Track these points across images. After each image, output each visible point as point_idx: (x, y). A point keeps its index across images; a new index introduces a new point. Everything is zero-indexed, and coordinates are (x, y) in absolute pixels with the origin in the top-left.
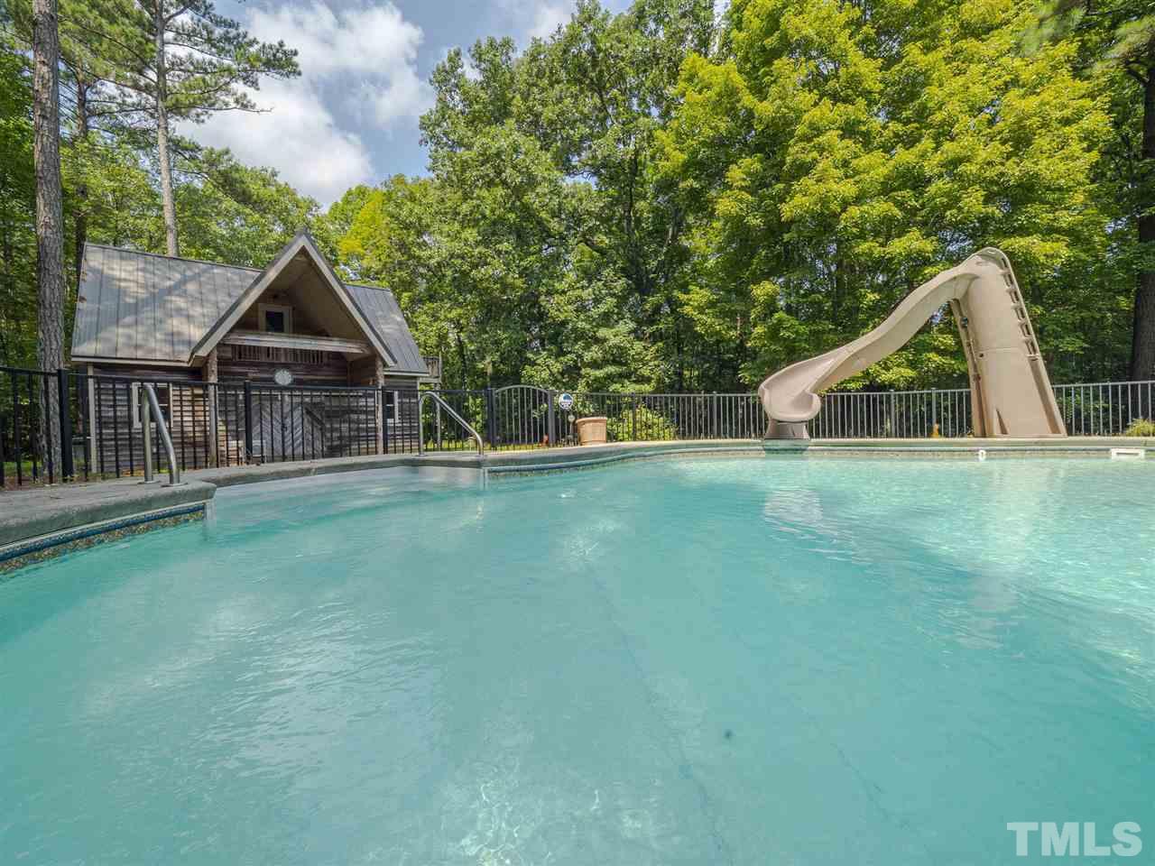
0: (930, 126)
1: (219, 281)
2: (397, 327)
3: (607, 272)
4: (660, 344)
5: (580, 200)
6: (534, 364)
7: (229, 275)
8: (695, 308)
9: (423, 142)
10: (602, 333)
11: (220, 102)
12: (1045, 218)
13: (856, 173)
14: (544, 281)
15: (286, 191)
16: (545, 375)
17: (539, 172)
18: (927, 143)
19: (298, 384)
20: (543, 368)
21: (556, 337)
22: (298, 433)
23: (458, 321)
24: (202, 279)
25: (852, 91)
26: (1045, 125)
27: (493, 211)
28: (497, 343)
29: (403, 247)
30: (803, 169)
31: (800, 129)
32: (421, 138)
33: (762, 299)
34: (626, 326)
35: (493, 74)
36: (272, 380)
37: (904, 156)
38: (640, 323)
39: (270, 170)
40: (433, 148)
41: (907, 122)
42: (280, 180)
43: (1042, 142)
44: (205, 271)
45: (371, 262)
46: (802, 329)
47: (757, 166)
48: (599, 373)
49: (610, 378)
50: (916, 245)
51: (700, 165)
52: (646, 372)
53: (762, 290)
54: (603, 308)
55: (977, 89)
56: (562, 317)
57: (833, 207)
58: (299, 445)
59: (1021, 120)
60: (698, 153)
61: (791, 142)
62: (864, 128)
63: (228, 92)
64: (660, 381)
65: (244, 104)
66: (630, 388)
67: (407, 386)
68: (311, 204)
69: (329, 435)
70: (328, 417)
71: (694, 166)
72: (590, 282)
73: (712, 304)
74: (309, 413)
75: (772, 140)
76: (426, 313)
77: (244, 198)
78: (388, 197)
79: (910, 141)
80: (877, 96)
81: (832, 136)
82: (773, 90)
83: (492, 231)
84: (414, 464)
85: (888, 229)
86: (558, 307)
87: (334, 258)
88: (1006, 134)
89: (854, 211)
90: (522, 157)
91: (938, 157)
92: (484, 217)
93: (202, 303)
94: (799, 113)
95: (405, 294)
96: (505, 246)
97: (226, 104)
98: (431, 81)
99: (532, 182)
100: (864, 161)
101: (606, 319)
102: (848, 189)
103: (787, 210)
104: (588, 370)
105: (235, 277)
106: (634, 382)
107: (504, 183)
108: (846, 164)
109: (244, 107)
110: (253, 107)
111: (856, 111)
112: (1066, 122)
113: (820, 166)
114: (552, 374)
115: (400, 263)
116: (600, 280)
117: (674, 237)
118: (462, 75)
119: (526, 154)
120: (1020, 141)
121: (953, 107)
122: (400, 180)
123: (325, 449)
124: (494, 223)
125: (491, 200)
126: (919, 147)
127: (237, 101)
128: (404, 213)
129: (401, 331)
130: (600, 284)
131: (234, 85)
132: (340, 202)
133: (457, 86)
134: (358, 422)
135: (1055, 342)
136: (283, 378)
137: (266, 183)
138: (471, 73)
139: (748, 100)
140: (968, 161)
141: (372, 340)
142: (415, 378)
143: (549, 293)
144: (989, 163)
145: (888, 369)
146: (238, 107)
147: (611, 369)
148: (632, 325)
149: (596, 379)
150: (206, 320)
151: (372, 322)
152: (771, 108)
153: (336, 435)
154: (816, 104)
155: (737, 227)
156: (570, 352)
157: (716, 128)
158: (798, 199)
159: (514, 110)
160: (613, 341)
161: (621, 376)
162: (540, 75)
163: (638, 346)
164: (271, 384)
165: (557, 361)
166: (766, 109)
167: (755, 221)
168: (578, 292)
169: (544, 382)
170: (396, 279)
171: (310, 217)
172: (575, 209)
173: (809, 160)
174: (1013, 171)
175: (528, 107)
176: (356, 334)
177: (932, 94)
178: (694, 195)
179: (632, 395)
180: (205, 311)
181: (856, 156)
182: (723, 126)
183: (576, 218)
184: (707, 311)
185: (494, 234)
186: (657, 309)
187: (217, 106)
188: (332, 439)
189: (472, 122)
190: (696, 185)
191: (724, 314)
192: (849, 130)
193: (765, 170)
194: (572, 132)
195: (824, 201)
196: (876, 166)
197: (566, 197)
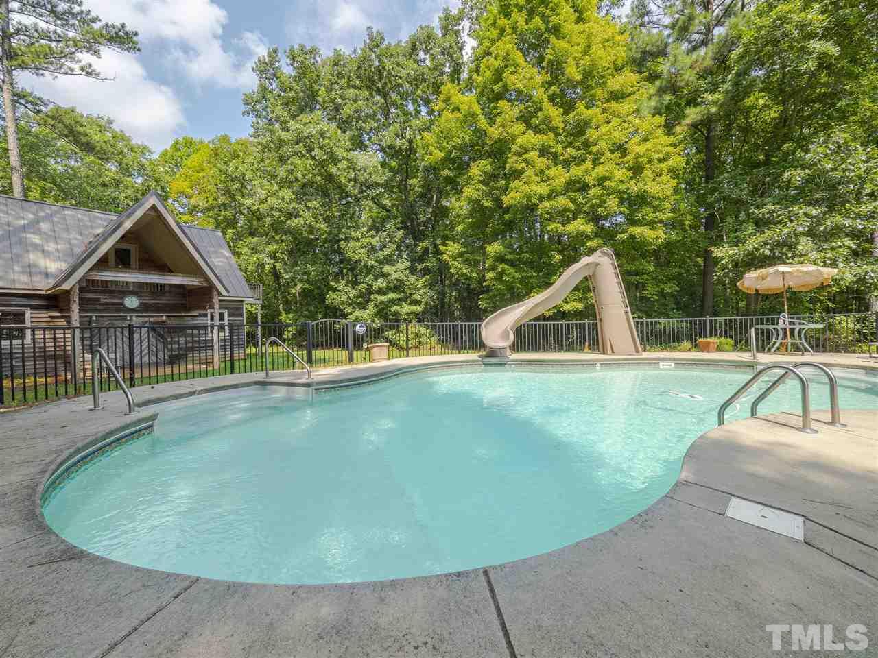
0: (590, 153)
1: (70, 221)
2: (225, 261)
3: (390, 226)
4: (428, 277)
5: (370, 174)
6: (335, 290)
7: (79, 216)
8: (450, 257)
9: (246, 113)
10: (387, 269)
11: (65, 67)
12: (651, 216)
13: (549, 179)
14: (343, 230)
15: (121, 137)
16: (344, 298)
17: (340, 153)
18: (589, 164)
19: (144, 308)
20: (342, 294)
21: (352, 271)
22: (145, 345)
23: (275, 254)
24: (55, 219)
25: (546, 127)
26: (650, 161)
27: (304, 176)
28: (307, 273)
29: (227, 192)
30: (517, 174)
31: (514, 148)
32: (244, 110)
33: (492, 255)
34: (403, 264)
35: (303, 71)
36: (122, 304)
37: (576, 171)
38: (413, 261)
39: (105, 118)
40: (254, 120)
41: (578, 149)
42: (115, 127)
43: (647, 172)
44: (56, 212)
45: (199, 201)
46: (517, 275)
47: (489, 167)
48: (384, 298)
49: (392, 301)
50: (582, 228)
51: (453, 161)
52: (417, 297)
53: (494, 248)
54: (386, 252)
55: (616, 134)
56: (357, 258)
57: (534, 200)
58: (145, 355)
59: (637, 158)
60: (451, 153)
61: (510, 155)
62: (553, 150)
63: (72, 59)
64: (426, 304)
65: (88, 71)
66: (407, 308)
67: (235, 307)
68: (144, 150)
69: (169, 346)
70: (169, 332)
71: (448, 161)
72: (377, 232)
73: (461, 255)
74: (154, 329)
75: (499, 151)
76: (247, 246)
77: (88, 148)
78: (215, 152)
79: (580, 161)
80: (561, 131)
81: (533, 155)
82: (498, 119)
83: (305, 190)
84: (263, 384)
85: (566, 216)
86: (355, 250)
87: (164, 194)
88: (631, 164)
89: (547, 204)
90: (327, 141)
91: (594, 174)
92: (297, 180)
93: (56, 239)
94: (514, 138)
95: (230, 231)
96: (314, 204)
97: (72, 70)
98: (253, 69)
99: (333, 159)
100: (552, 172)
101: (389, 260)
102: (544, 190)
103: (506, 200)
104: (376, 296)
105: (86, 219)
106: (410, 304)
107: (313, 158)
108: (542, 172)
109: (89, 74)
110: (98, 75)
111: (549, 139)
112: (660, 161)
113: (526, 174)
114: (349, 298)
115: (224, 204)
116: (385, 231)
117: (438, 201)
118: (279, 68)
119: (329, 138)
120: (637, 170)
121: (602, 144)
122: (225, 139)
123: (166, 358)
124: (305, 185)
125: (302, 167)
126: (583, 167)
127: (82, 69)
128: (230, 170)
129: (229, 263)
130: (385, 233)
131: (79, 55)
132: (169, 149)
133: (275, 75)
134: (193, 336)
135: (662, 286)
136: (132, 302)
137: (102, 129)
138: (287, 69)
139: (483, 123)
140: (609, 179)
141: (208, 273)
142: (242, 301)
143: (346, 239)
144: (622, 181)
145: (567, 303)
146: (84, 73)
147: (392, 296)
148: (408, 264)
149: (382, 302)
150: (60, 255)
151: (205, 256)
152: (497, 132)
153: (175, 346)
154: (524, 133)
155: (476, 205)
156: (363, 283)
157: (463, 139)
158: (512, 194)
159: (320, 99)
160: (394, 276)
161: (400, 299)
162: (340, 75)
163: (412, 279)
164: (121, 307)
165: (353, 288)
166: (494, 132)
167: (487, 204)
168: (369, 240)
169: (343, 303)
170: (222, 217)
171: (144, 160)
172: (366, 180)
173: (520, 168)
174: (634, 187)
175: (331, 98)
176: (196, 270)
177: (591, 134)
178: (449, 180)
179: (408, 314)
180: (59, 247)
181: (549, 168)
182: (467, 138)
183: (367, 186)
184: (458, 259)
185: (305, 194)
186: (426, 250)
187: (62, 70)
188: (172, 350)
189: (287, 104)
190: (450, 174)
191: (468, 262)
192: (544, 151)
193: (493, 170)
194: (364, 125)
195: (528, 197)
196: (559, 176)
197: (359, 171)
